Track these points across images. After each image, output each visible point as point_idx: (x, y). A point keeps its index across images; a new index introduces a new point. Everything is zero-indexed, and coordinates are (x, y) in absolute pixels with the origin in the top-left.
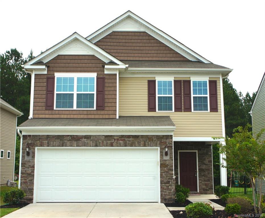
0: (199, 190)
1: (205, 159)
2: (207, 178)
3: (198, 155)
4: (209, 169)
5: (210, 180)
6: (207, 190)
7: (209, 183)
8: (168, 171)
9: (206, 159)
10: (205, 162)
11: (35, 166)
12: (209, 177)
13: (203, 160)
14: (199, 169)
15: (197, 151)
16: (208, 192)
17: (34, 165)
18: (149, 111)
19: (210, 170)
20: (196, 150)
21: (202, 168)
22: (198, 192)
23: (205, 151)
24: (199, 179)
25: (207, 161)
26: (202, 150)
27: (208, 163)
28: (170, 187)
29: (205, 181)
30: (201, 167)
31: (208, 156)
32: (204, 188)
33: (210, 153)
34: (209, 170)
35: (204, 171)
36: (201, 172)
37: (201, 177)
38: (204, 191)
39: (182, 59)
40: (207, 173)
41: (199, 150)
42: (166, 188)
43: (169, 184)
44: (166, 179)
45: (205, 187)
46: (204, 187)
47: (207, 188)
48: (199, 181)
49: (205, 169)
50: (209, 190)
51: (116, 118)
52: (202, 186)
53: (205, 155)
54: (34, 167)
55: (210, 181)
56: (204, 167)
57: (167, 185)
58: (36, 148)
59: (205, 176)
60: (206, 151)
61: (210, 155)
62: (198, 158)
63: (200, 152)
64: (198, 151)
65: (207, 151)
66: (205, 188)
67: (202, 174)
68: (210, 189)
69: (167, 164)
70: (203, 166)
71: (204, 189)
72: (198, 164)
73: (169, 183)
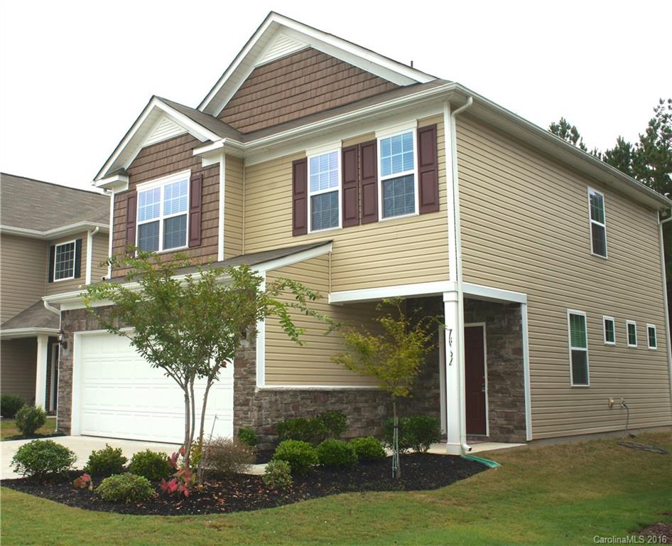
0: (490, 431)
1: (503, 346)
2: (510, 397)
3: (487, 334)
4: (514, 371)
5: (518, 404)
6: (510, 431)
7: (515, 411)
8: (246, 375)
9: (507, 345)
10: (503, 352)
11: (74, 368)
12: (514, 396)
13: (498, 346)
14: (488, 375)
15: (483, 324)
16: (513, 435)
17: (72, 366)
18: (294, 235)
19: (518, 374)
20: (480, 321)
21: (496, 371)
22: (488, 435)
23: (504, 324)
24: (489, 402)
25: (510, 350)
26: (496, 321)
27: (512, 357)
28: (249, 413)
29: (504, 405)
30: (494, 368)
31: (511, 336)
32: (502, 425)
33: (518, 328)
34: (516, 375)
35: (503, 379)
36: (493, 380)
37: (494, 396)
38: (502, 433)
39: (382, 88)
40: (509, 382)
41: (489, 320)
42: (244, 415)
43: (247, 407)
44: (243, 395)
45: (505, 422)
46: (502, 422)
47: (509, 424)
48: (489, 406)
49: (505, 373)
50: (515, 430)
51: (217, 262)
52: (496, 419)
53: (505, 334)
54: (71, 369)
55: (516, 405)
56: (501, 367)
57: (245, 408)
58: (76, 334)
59: (504, 391)
60: (506, 324)
61: (518, 333)
62: (487, 343)
63: (492, 326)
64: (487, 325)
65: (508, 323)
66: (505, 426)
67: (497, 387)
68: (517, 429)
69: (246, 358)
70: (499, 363)
71: (502, 429)
72: (488, 357)
73: (248, 405)
